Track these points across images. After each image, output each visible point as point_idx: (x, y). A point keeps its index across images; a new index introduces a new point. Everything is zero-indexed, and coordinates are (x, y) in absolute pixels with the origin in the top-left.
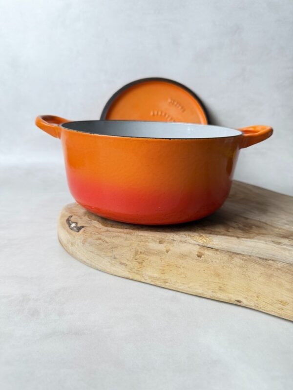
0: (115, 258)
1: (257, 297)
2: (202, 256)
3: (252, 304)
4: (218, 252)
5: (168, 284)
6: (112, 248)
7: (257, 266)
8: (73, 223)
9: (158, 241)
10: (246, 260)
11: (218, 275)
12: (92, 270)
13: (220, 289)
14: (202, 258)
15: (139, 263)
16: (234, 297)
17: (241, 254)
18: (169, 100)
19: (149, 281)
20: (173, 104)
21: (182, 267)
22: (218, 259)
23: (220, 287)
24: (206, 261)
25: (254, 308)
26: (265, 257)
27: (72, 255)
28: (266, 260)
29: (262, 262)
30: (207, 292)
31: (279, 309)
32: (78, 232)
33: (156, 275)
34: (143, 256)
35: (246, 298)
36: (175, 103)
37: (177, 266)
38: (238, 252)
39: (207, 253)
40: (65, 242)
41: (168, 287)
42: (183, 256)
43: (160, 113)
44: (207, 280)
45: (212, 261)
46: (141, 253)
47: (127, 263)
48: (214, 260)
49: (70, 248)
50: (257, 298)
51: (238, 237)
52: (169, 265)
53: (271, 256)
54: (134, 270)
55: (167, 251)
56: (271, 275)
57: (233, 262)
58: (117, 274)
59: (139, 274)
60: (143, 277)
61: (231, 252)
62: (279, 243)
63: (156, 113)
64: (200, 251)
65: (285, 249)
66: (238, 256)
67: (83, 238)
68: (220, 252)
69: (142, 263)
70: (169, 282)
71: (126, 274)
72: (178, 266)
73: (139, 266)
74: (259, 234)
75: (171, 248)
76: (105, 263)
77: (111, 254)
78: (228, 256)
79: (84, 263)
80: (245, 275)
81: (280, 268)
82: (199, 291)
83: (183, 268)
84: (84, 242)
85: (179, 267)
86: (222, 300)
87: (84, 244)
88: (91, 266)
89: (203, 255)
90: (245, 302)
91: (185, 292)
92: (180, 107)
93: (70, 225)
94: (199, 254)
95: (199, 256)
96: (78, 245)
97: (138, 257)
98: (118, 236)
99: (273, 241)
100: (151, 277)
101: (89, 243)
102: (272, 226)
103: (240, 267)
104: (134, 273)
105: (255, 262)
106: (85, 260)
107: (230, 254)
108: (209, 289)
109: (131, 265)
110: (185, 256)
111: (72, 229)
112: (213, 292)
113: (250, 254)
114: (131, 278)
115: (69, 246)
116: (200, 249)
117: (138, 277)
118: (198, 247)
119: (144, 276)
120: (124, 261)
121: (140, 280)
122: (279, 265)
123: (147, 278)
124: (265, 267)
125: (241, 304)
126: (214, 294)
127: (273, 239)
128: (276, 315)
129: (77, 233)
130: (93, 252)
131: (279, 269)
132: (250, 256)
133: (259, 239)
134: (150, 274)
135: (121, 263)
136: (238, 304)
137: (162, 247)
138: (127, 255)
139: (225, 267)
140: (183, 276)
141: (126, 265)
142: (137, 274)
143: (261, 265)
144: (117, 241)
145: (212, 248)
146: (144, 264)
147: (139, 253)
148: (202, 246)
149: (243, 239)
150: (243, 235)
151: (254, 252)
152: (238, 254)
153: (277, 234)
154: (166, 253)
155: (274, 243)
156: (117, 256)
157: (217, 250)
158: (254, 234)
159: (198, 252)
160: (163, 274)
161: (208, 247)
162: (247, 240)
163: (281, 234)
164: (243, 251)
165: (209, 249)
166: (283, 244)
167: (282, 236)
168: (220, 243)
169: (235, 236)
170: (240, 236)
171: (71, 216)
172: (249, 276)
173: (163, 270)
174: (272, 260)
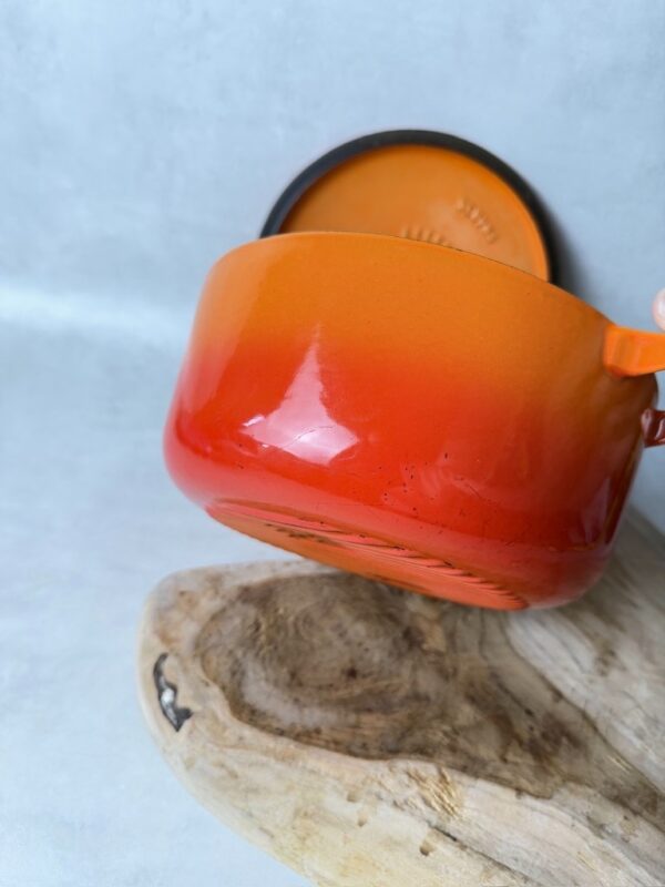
0: (250, 815)
2: (431, 854)
4: (464, 853)
6: (247, 791)
8: (168, 685)
9: (346, 794)
14: (428, 858)
15: (299, 838)
17: (509, 869)
18: (460, 204)
20: (468, 216)
21: (383, 869)
22: (460, 870)
24: (435, 868)
32: (177, 728)
34: (308, 822)
36: (475, 214)
37: (374, 865)
39: (444, 849)
42: (391, 843)
43: (426, 236)
45: (447, 872)
46: (306, 814)
47: (275, 831)
48: (452, 871)
51: (519, 791)
52: (358, 857)
54: (286, 852)
55: (361, 824)
59: (297, 863)
60: (303, 870)
63: (415, 233)
64: (428, 840)
65: (605, 854)
66: (502, 873)
68: (469, 854)
69: (304, 839)
72: (378, 864)
73: (296, 845)
75: (371, 819)
77: (242, 805)
78: (481, 868)
83: (386, 871)
84: (189, 765)
85: (379, 868)
87: (187, 768)
89: (432, 850)
92: (485, 229)
94: (425, 847)
95: (424, 852)
96: (176, 762)
97: (298, 822)
98: (263, 765)
99: (589, 818)
100: (317, 875)
101: (199, 771)
102: (605, 741)
107: (487, 862)
109: (283, 840)
110: (396, 843)
111: (164, 709)
113: (527, 873)
116: (429, 835)
118: (427, 830)
119: (306, 868)
120: (269, 827)
123: (310, 874)
129: (175, 734)
133: (563, 805)
134: (318, 868)
135: (263, 830)
137: (351, 811)
138: (277, 812)
141: (272, 836)
142: (292, 860)
144: (261, 777)
145: (455, 839)
146: (308, 842)
147: (302, 813)
148: (437, 828)
149: (529, 800)
150: (532, 783)
151: (538, 863)
152: (503, 867)
153: (606, 783)
154: (358, 827)
155: (589, 828)
156: (254, 812)
157: (463, 847)
158: (558, 779)
159: (425, 842)
160: (343, 875)
161: (448, 835)
162: (538, 804)
163: (614, 786)
164: (516, 860)
165: (449, 839)
166: (608, 833)
167: (615, 792)
168: (475, 814)
169: (514, 785)
170: (524, 783)
171: (163, 657)
173: (345, 868)
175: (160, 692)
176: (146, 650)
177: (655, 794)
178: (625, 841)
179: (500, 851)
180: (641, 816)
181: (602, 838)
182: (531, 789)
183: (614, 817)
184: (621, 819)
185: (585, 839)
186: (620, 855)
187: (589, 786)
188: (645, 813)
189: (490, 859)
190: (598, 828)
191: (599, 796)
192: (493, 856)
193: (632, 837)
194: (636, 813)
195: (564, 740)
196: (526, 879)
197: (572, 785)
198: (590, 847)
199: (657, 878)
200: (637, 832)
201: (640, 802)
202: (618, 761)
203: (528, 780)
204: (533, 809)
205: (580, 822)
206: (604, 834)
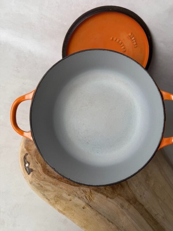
0: (44, 195)
6: (44, 190)
7: (104, 223)
8: (27, 162)
9: (68, 194)
10: (102, 219)
11: (87, 220)
14: (84, 210)
15: (55, 201)
18: (130, 34)
22: (91, 213)
24: (85, 212)
29: (107, 222)
32: (29, 174)
34: (58, 199)
36: (133, 38)
39: (88, 208)
42: (76, 205)
43: (118, 40)
44: (81, 220)
45: (88, 213)
46: (58, 197)
51: (107, 197)
52: (68, 207)
55: (70, 200)
57: (96, 217)
63: (115, 39)
64: (85, 206)
65: (122, 212)
67: (31, 181)
68: (93, 210)
69: (57, 202)
73: (54, 203)
75: (73, 200)
77: (43, 193)
78: (95, 213)
80: (97, 224)
83: (74, 211)
85: (73, 210)
89: (85, 208)
92: (135, 43)
95: (83, 208)
97: (55, 198)
98: (49, 185)
99: (121, 204)
101: (33, 184)
103: (97, 220)
104: (52, 204)
105: (105, 221)
109: (51, 201)
110: (78, 206)
111: (26, 169)
116: (85, 205)
118: (85, 204)
120: (49, 198)
124: (107, 225)
127: (122, 202)
133: (116, 201)
135: (47, 198)
137: (69, 198)
138: (51, 196)
139: (91, 218)
140: (72, 214)
141: (49, 200)
144: (48, 188)
145: (91, 207)
146: (57, 203)
147: (57, 196)
148: (87, 204)
149: (109, 199)
150: (110, 195)
151: (108, 213)
152: (100, 214)
153: (126, 196)
155: (121, 206)
156: (46, 195)
157: (92, 209)
158: (116, 195)
159: (84, 206)
160: (64, 210)
161: (90, 206)
162: (110, 200)
163: (128, 197)
164: (103, 212)
165: (89, 206)
166: (124, 208)
167: (128, 199)
168: (97, 201)
169: (107, 195)
170: (109, 195)
171: (27, 154)
172: (99, 226)
173: (65, 209)
174: (112, 223)
175: (25, 164)
176: (22, 152)
177: (136, 200)
178: (127, 210)
179: (100, 210)
180: (132, 204)
181: (123, 209)
182: (110, 197)
183: (126, 204)
184: (127, 205)
185: (119, 209)
186: (126, 213)
187: (123, 197)
188: (133, 204)
189: (98, 212)
190: (122, 206)
191: (124, 199)
192: (99, 211)
193: (129, 209)
194: (131, 204)
195: (120, 185)
196: (105, 217)
197: (119, 196)
198: (120, 211)
199: (132, 218)
200: (130, 208)
201: (133, 201)
202: (130, 191)
203: (110, 194)
204: (109, 201)
205: (119, 205)
206: (123, 208)
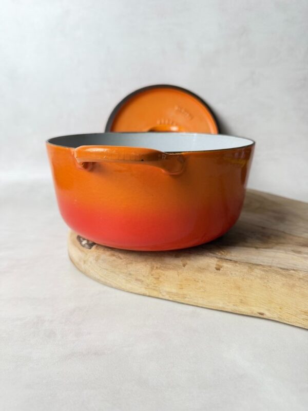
0: (130, 274)
1: (280, 308)
2: (221, 269)
3: (275, 317)
4: (237, 264)
5: (187, 299)
6: (127, 264)
7: (278, 277)
8: (84, 239)
10: (267, 271)
11: (238, 288)
12: (106, 288)
13: (242, 302)
14: (220, 271)
15: (155, 278)
16: (256, 310)
17: (261, 265)
18: (176, 108)
19: (167, 297)
20: (180, 111)
21: (200, 281)
22: (238, 271)
23: (241, 300)
24: (225, 274)
25: (277, 320)
26: (286, 267)
27: (85, 273)
28: (287, 270)
29: (283, 272)
30: (228, 306)
31: (303, 319)
32: (90, 248)
33: (174, 290)
34: (159, 271)
35: (269, 310)
36: (183, 111)
37: (195, 280)
38: (258, 263)
39: (227, 265)
40: (76, 259)
41: (187, 303)
42: (201, 269)
44: (227, 293)
45: (232, 274)
46: (157, 268)
47: (143, 279)
48: (233, 273)
49: (83, 266)
50: (280, 310)
52: (186, 279)
53: (292, 265)
54: (150, 287)
56: (294, 286)
57: (252, 273)
58: (133, 291)
59: (157, 290)
60: (161, 293)
61: (250, 263)
62: (299, 252)
64: (218, 263)
66: (258, 267)
67: (96, 255)
68: (239, 264)
69: (158, 278)
70: (188, 296)
71: (143, 291)
73: (155, 282)
74: (277, 244)
75: (188, 262)
76: (120, 280)
77: (125, 271)
78: (247, 267)
79: (98, 281)
80: (266, 286)
81: (301, 277)
82: (220, 305)
83: (202, 281)
84: (97, 259)
85: (198, 282)
86: (244, 314)
87: (97, 261)
88: (105, 284)
89: (222, 267)
90: (268, 314)
91: (205, 306)
92: (188, 115)
93: (81, 242)
94: (217, 267)
95: (218, 269)
96: (91, 262)
97: (154, 272)
100: (169, 293)
101: (102, 260)
102: (290, 235)
103: (261, 278)
104: (151, 289)
105: (276, 272)
106: (99, 278)
107: (249, 265)
108: (229, 302)
109: (148, 281)
110: (203, 269)
111: (83, 246)
112: (234, 305)
113: (270, 265)
114: (148, 294)
115: (82, 263)
116: (218, 261)
117: (155, 294)
118: (216, 260)
119: (161, 291)
120: (140, 278)
121: (157, 296)
122: (301, 274)
123: (164, 294)
124: (286, 277)
125: (264, 317)
126: (236, 308)
127: (292, 249)
128: (301, 326)
129: (90, 250)
130: (107, 269)
131: (300, 279)
132: (270, 267)
133: (279, 249)
134: (168, 289)
135: (137, 280)
136: (261, 316)
138: (143, 271)
139: (245, 279)
140: (202, 290)
141: (142, 281)
142: (154, 290)
143: (283, 275)
145: (231, 260)
146: (160, 279)
147: (155, 268)
148: (221, 258)
151: (274, 262)
152: (258, 265)
154: (183, 267)
155: (294, 252)
156: (132, 273)
157: (236, 262)
158: (273, 244)
159: (217, 265)
160: (181, 289)
161: (227, 259)
162: (267, 250)
164: (263, 262)
165: (228, 261)
166: (304, 253)
167: (301, 244)
169: (254, 247)
170: (258, 246)
172: (271, 288)
173: (181, 285)
174: (294, 270)
179: (255, 261)
181: (301, 254)
182: (261, 247)
183: (305, 249)
205: (289, 252)
